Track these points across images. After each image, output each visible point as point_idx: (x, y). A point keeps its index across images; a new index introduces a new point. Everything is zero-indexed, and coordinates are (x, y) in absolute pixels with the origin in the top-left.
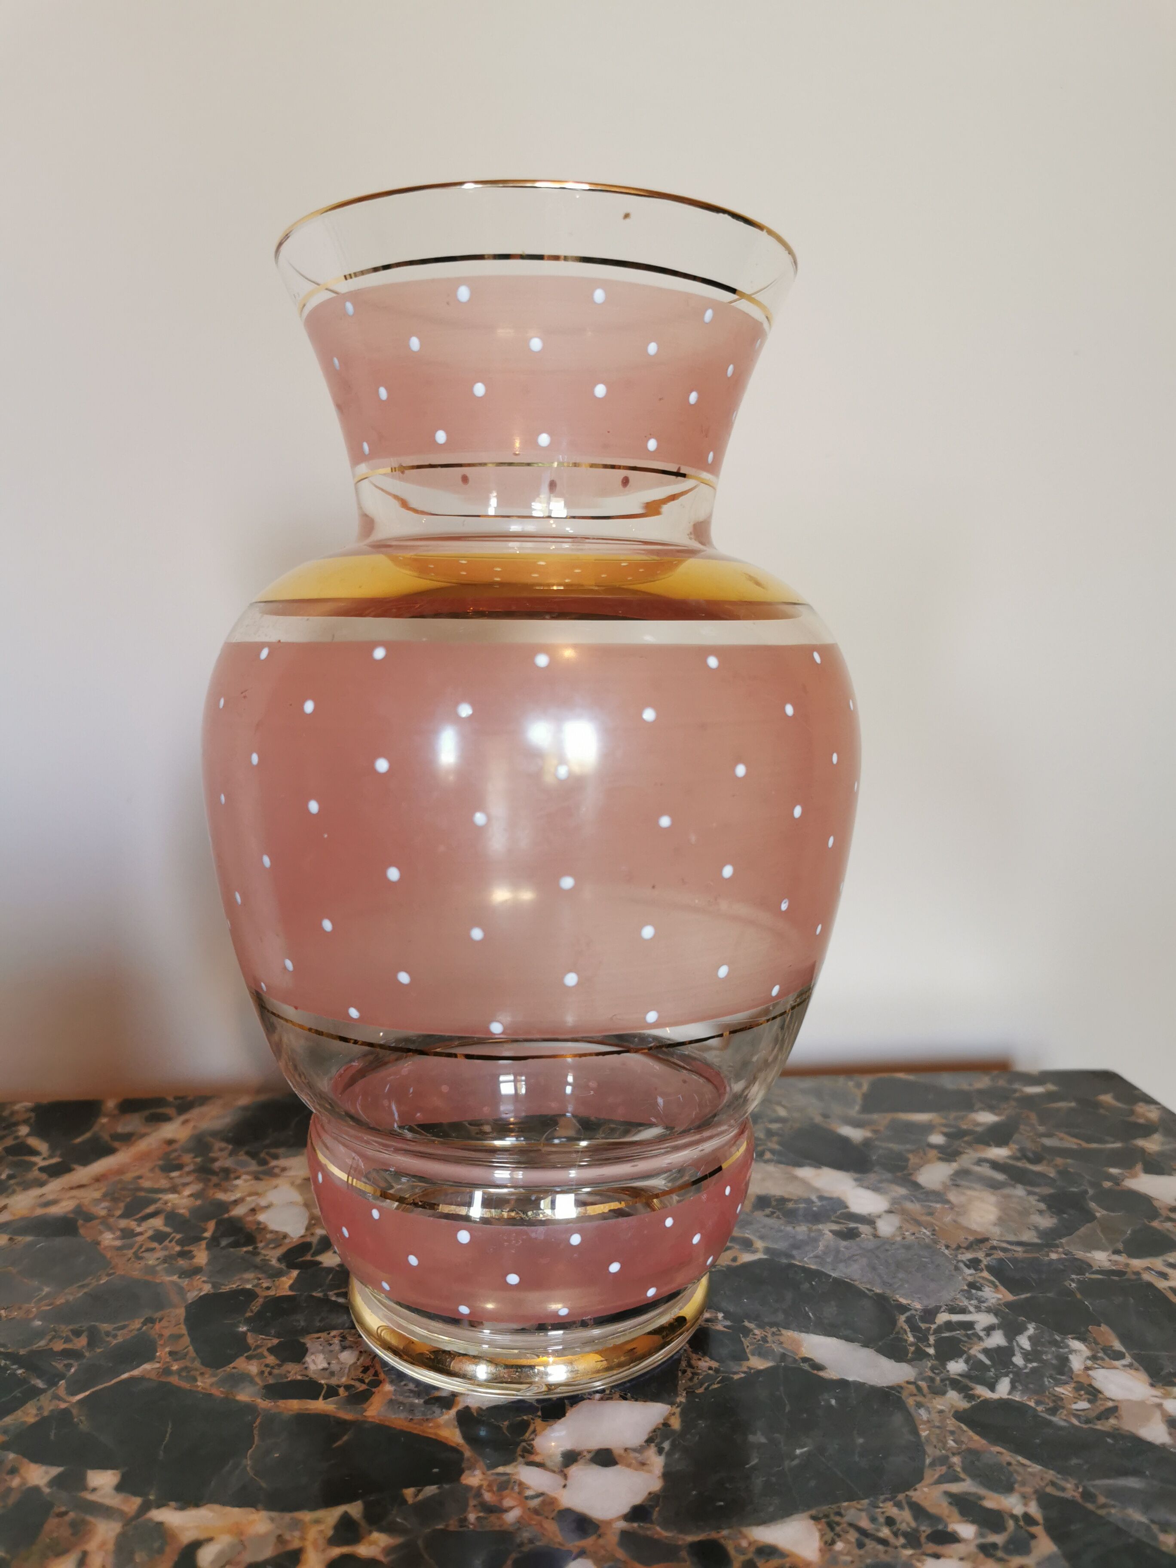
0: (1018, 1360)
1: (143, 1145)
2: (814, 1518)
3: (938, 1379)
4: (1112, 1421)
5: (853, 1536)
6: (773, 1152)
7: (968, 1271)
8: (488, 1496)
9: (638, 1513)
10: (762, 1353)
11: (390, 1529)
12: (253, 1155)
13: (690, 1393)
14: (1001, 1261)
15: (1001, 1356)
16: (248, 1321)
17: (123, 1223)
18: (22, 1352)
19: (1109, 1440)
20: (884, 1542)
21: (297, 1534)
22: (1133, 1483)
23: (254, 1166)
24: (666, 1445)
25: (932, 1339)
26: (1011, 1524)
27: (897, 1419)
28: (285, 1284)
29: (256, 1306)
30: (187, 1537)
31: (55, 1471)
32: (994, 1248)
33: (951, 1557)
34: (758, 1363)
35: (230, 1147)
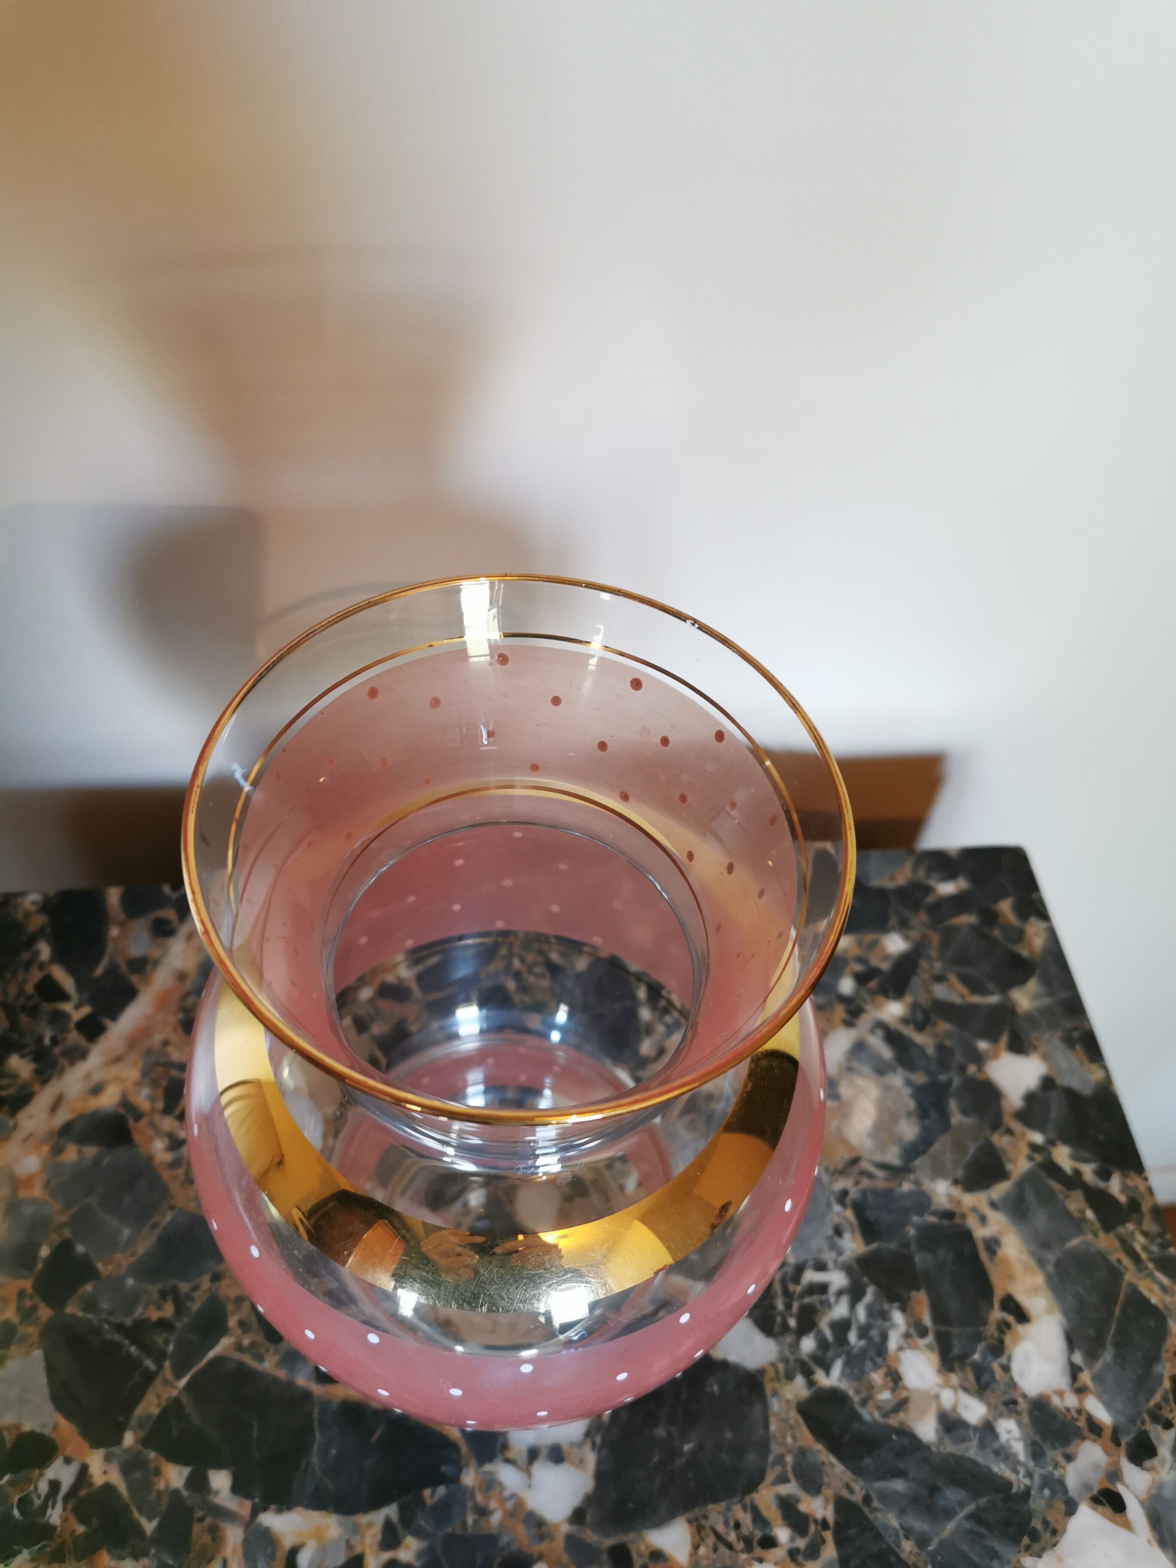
0: (852, 1337)
1: (158, 982)
2: (690, 1522)
3: (792, 1360)
4: (902, 1415)
5: (711, 1540)
7: (837, 1208)
8: (479, 1498)
9: (578, 1516)
11: (419, 1534)
14: (864, 1192)
15: (841, 1327)
17: (167, 1124)
18: (128, 1322)
19: (894, 1437)
20: (730, 1546)
21: (358, 1538)
22: (898, 1485)
24: (598, 1440)
25: (796, 1306)
26: (812, 1528)
27: (757, 1409)
30: (288, 1542)
31: (186, 1471)
32: (863, 1173)
33: (769, 1561)
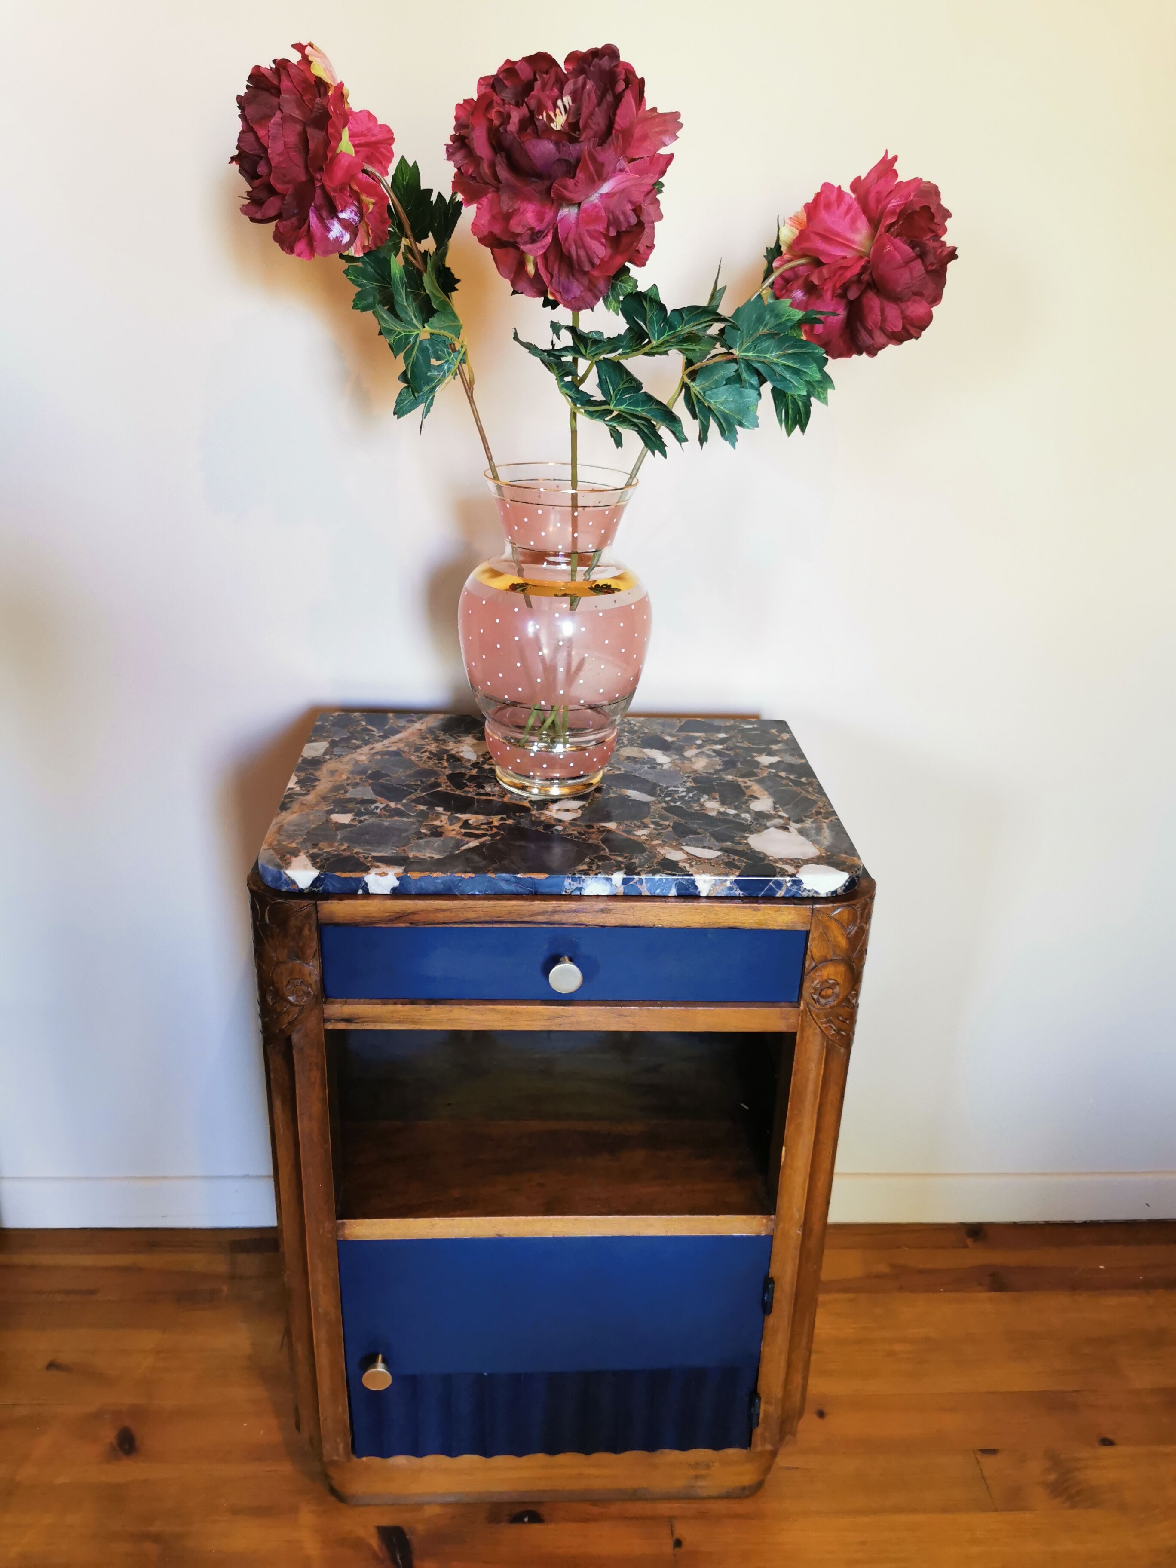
0: (687, 798)
1: (410, 730)
3: (661, 801)
4: (703, 811)
5: (625, 826)
6: (637, 743)
7: (685, 778)
8: (537, 815)
9: (574, 819)
10: (615, 793)
11: (513, 819)
12: (452, 736)
13: (592, 800)
14: (697, 777)
15: (682, 798)
16: (466, 780)
17: (416, 754)
18: (402, 784)
19: (699, 814)
21: (491, 819)
22: (699, 821)
23: (453, 739)
24: (583, 808)
25: (664, 792)
27: (646, 807)
28: (474, 772)
29: (467, 777)
30: (465, 819)
31: (426, 807)
32: (698, 773)
34: (612, 795)
35: (442, 733)
